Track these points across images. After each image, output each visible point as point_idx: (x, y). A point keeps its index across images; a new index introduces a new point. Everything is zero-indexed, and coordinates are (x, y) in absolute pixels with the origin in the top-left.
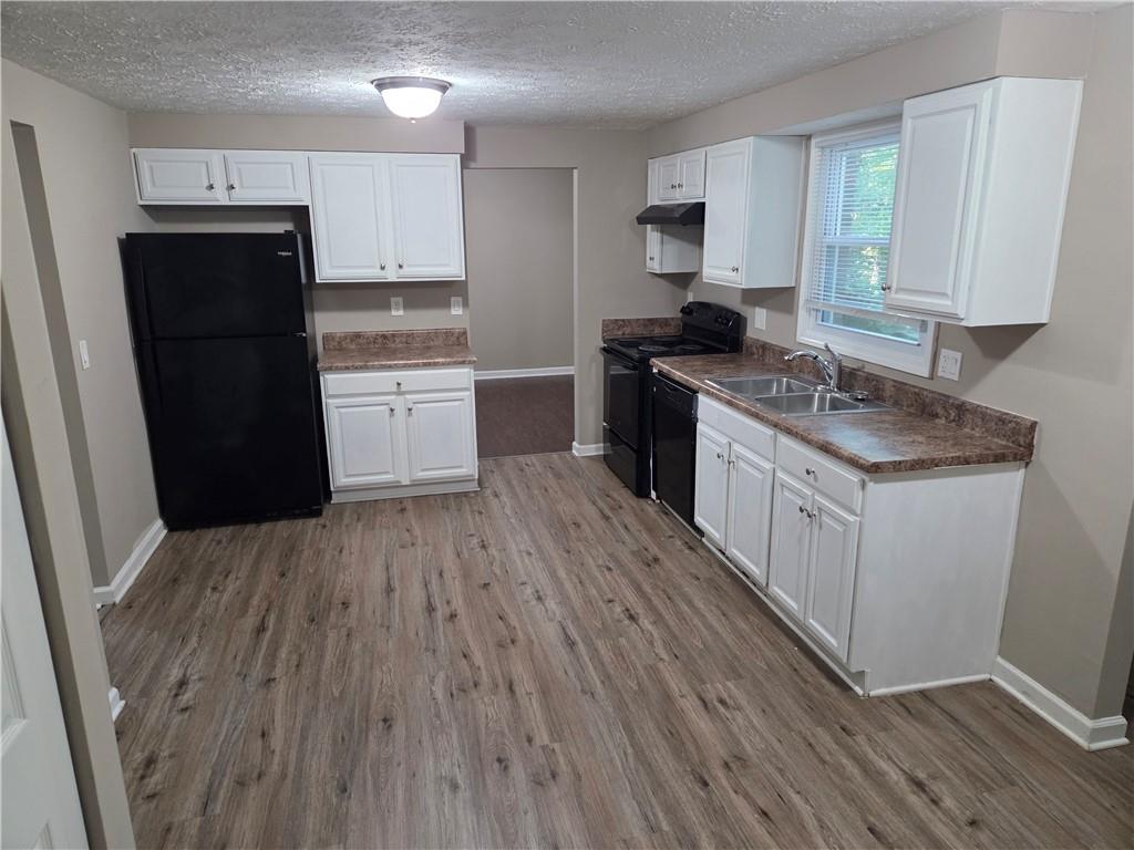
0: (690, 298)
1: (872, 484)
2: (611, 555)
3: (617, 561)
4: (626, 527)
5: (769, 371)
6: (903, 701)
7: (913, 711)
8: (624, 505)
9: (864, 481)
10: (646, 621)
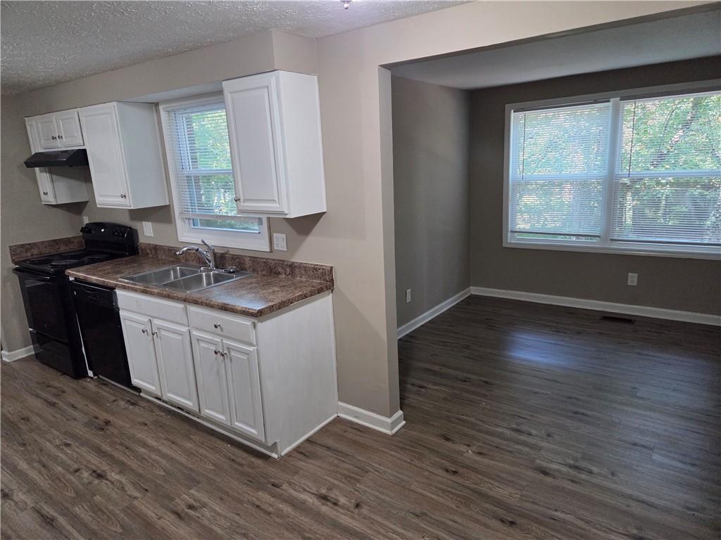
0: (86, 220)
1: (259, 323)
2: (66, 433)
3: (73, 436)
4: (73, 407)
5: (164, 264)
6: (300, 450)
7: (307, 454)
8: (66, 388)
9: (254, 323)
10: (113, 474)
